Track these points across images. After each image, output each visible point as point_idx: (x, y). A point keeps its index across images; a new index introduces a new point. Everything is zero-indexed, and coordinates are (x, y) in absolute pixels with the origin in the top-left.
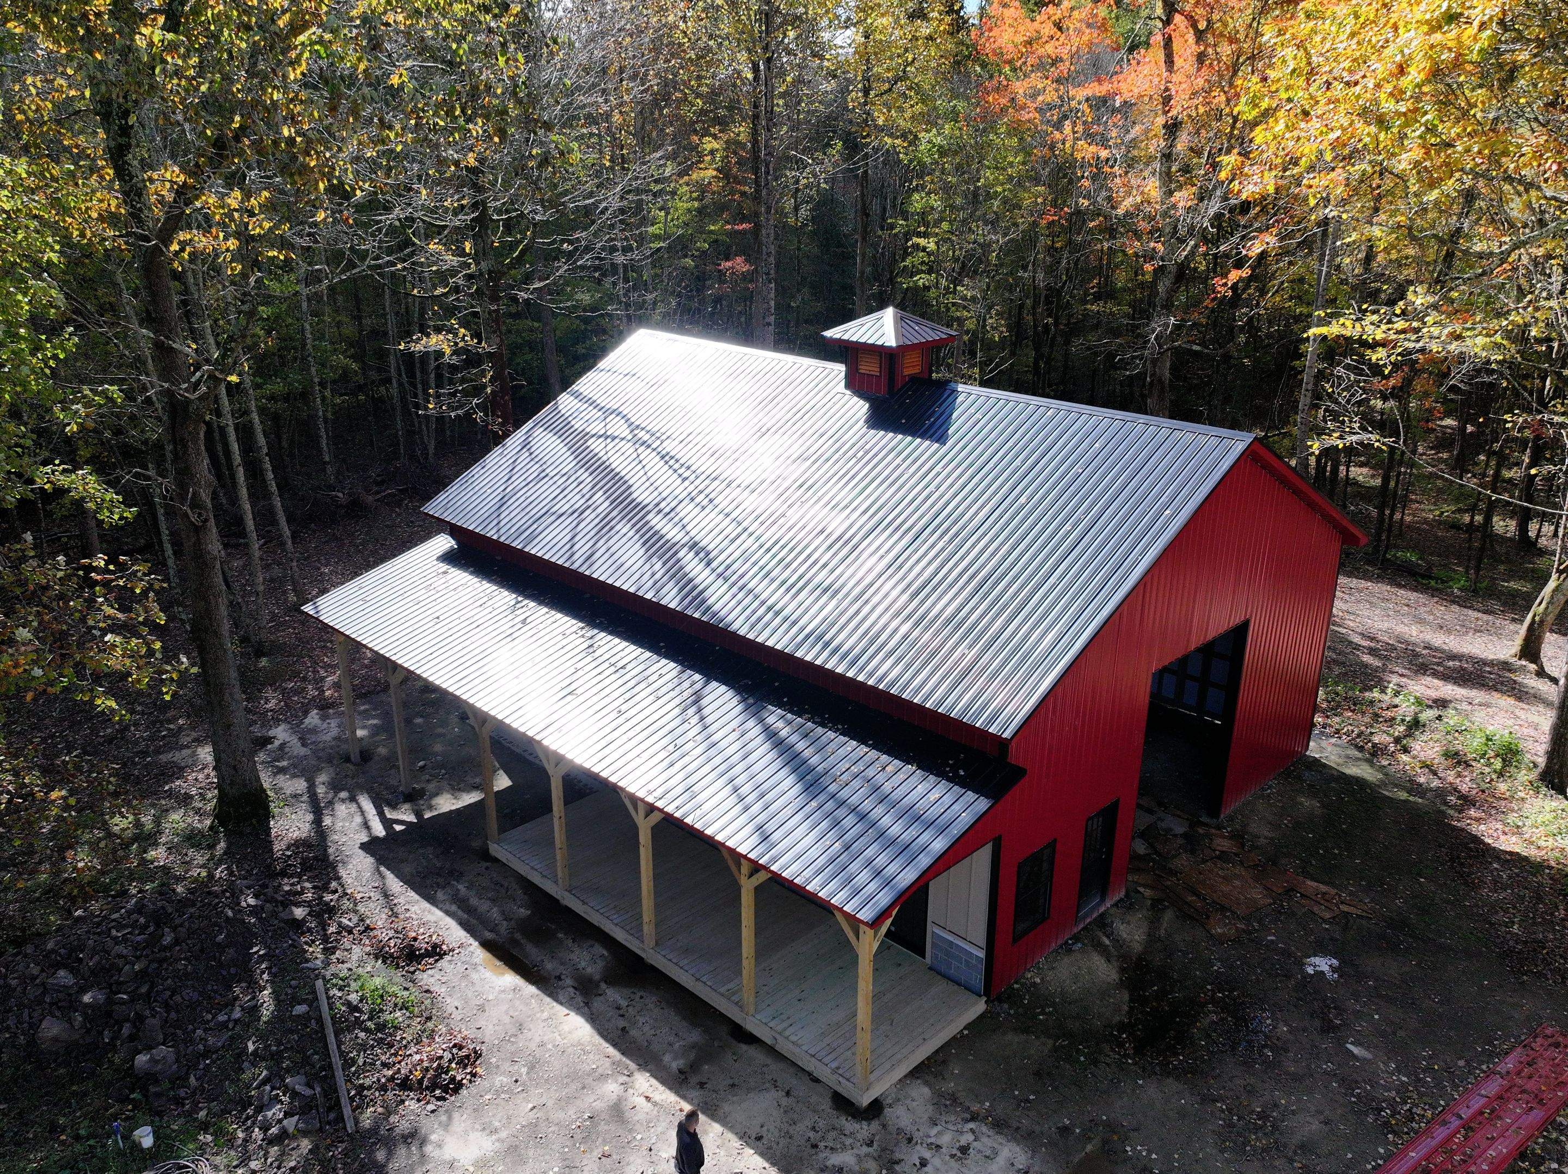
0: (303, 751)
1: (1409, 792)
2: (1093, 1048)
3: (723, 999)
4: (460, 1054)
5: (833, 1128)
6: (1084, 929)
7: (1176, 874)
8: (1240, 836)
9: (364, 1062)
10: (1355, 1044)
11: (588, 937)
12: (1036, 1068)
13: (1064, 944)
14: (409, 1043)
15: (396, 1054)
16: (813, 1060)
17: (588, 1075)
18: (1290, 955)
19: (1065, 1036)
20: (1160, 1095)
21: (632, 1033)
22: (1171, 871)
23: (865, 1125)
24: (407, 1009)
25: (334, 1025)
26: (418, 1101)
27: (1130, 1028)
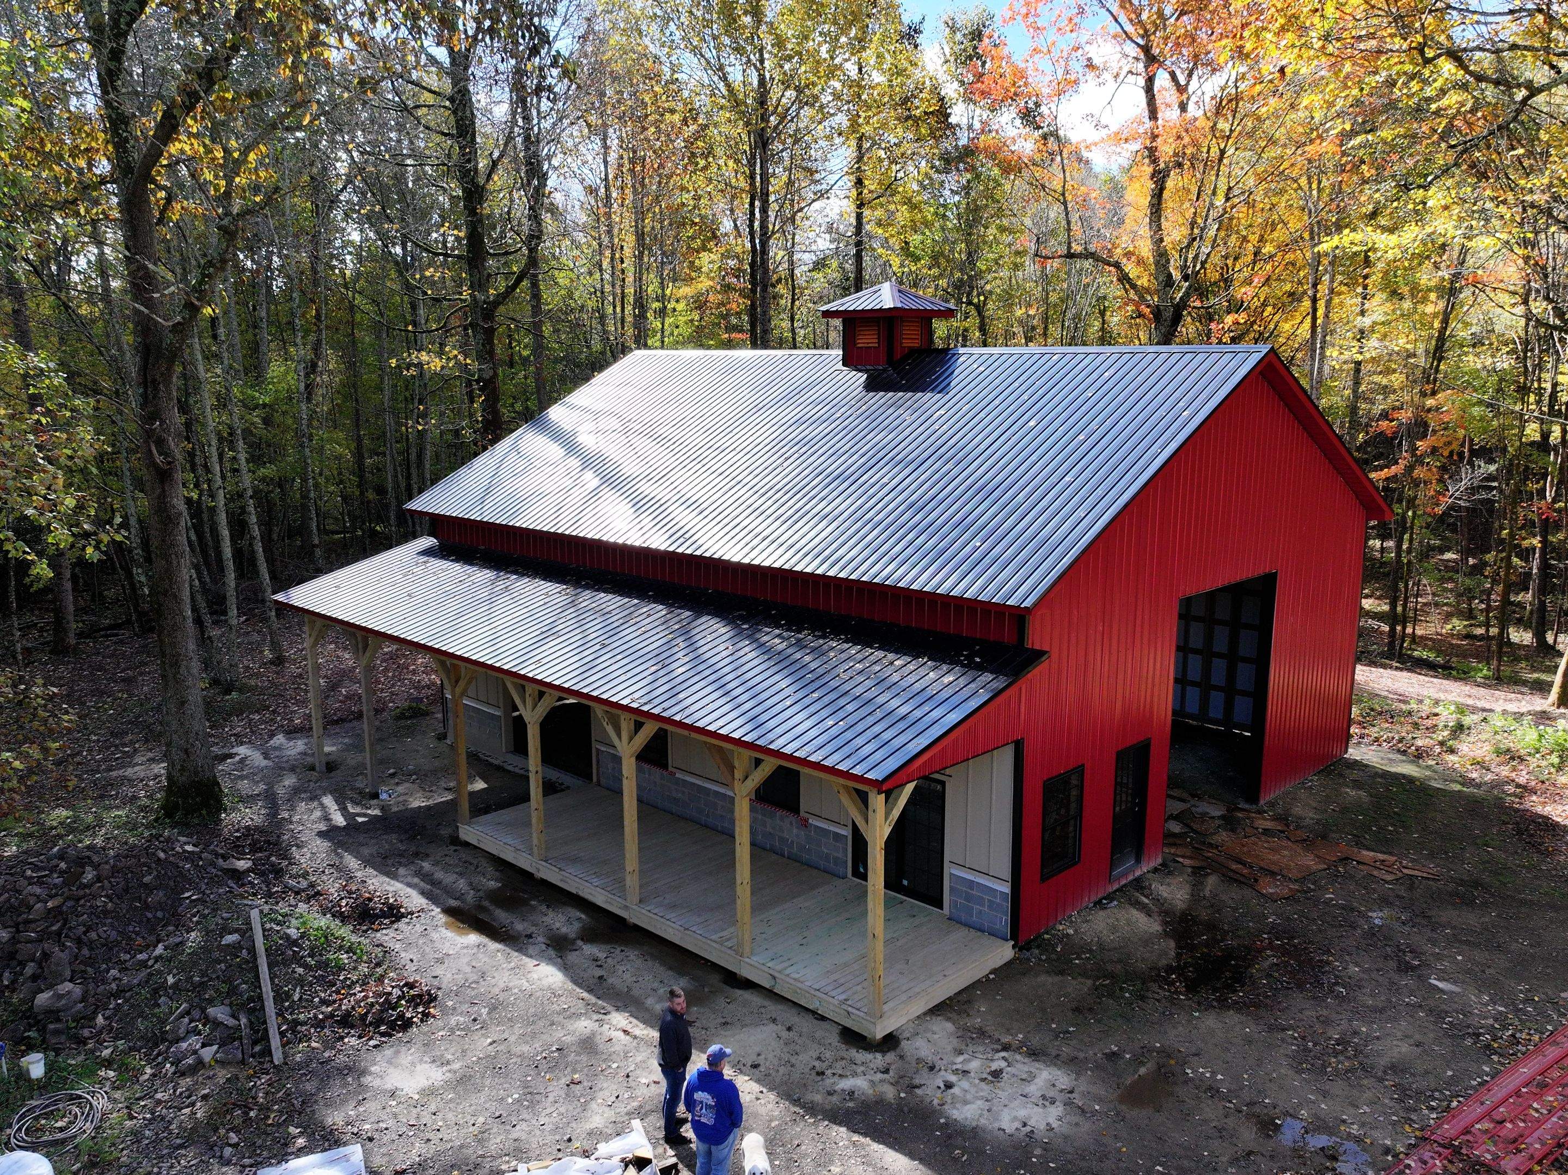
0: (264, 763)
1: (1463, 785)
2: (1139, 986)
3: (714, 945)
4: (412, 992)
5: (842, 1059)
6: (1119, 890)
7: (1217, 847)
8: (1282, 818)
9: (301, 998)
10: (1438, 980)
11: (564, 904)
12: (1074, 1005)
13: (1098, 903)
14: (353, 983)
15: (338, 992)
16: (817, 993)
17: (559, 1014)
18: (1352, 910)
19: (1105, 977)
20: (1220, 1025)
21: (610, 981)
22: (1211, 845)
23: (879, 1056)
24: (355, 954)
25: (268, 956)
26: (360, 1037)
27: (1180, 970)
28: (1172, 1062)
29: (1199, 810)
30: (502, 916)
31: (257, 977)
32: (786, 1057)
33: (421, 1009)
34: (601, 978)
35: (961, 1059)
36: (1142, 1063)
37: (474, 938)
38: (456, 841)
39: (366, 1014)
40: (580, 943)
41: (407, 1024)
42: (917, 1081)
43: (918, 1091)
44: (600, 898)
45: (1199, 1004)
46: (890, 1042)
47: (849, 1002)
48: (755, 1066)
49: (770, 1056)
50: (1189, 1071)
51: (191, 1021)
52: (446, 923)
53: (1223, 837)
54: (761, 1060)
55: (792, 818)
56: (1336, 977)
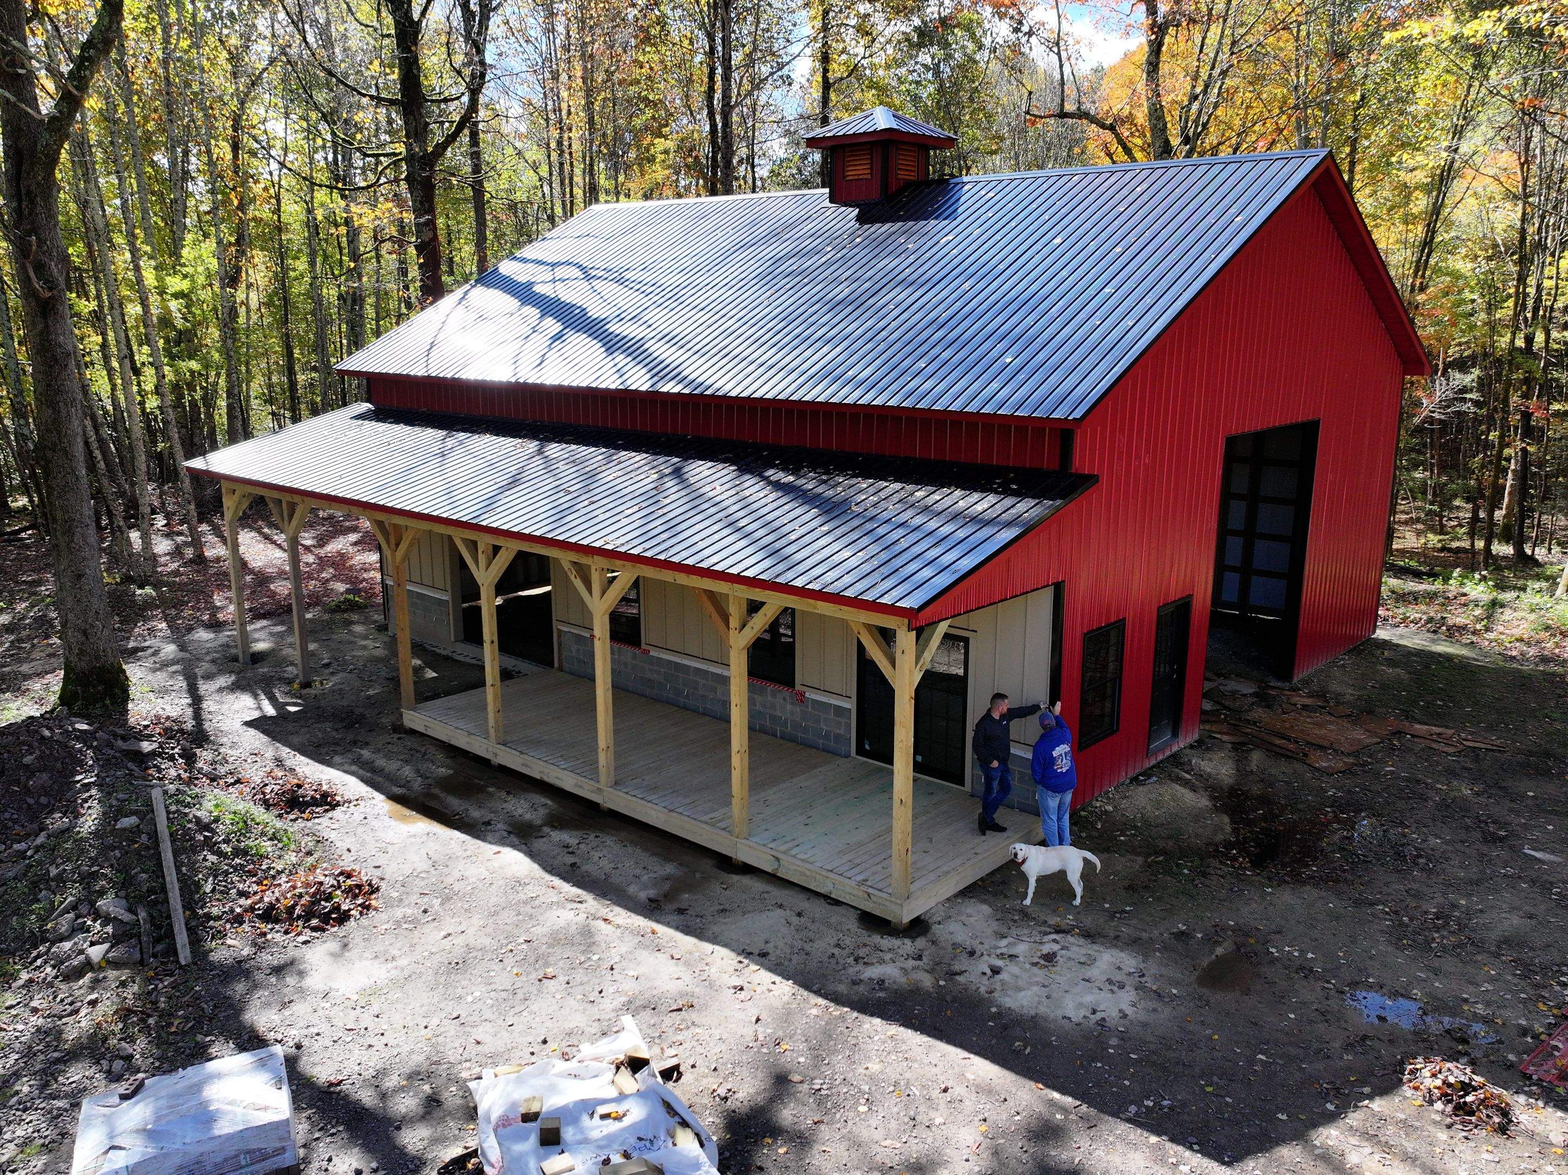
1: (1504, 661)
2: (1197, 862)
3: (704, 826)
4: (349, 882)
5: (865, 945)
6: (1157, 766)
7: (1255, 723)
8: (1321, 695)
9: (213, 890)
10: (1534, 849)
11: (526, 790)
12: (1126, 883)
13: (1135, 780)
14: (279, 873)
15: (259, 883)
16: (831, 875)
17: (525, 903)
18: (1418, 782)
19: (1157, 853)
20: (1299, 901)
21: (584, 868)
22: (1248, 721)
23: (908, 941)
24: (280, 841)
25: (173, 841)
26: (286, 933)
27: (1241, 845)
28: (1252, 941)
29: (1229, 688)
30: (455, 803)
31: (160, 865)
32: (799, 944)
33: (360, 901)
34: (573, 865)
35: (1004, 942)
36: (1217, 943)
37: (423, 826)
38: (399, 729)
39: (294, 907)
40: (546, 829)
41: (344, 918)
42: (957, 968)
43: (960, 979)
44: (568, 781)
45: (1269, 879)
46: (918, 927)
47: (869, 883)
48: (763, 955)
49: (781, 944)
50: (1273, 950)
51: (78, 917)
52: (389, 812)
53: (1259, 713)
54: (769, 948)
55: (785, 692)
56: (1417, 849)
